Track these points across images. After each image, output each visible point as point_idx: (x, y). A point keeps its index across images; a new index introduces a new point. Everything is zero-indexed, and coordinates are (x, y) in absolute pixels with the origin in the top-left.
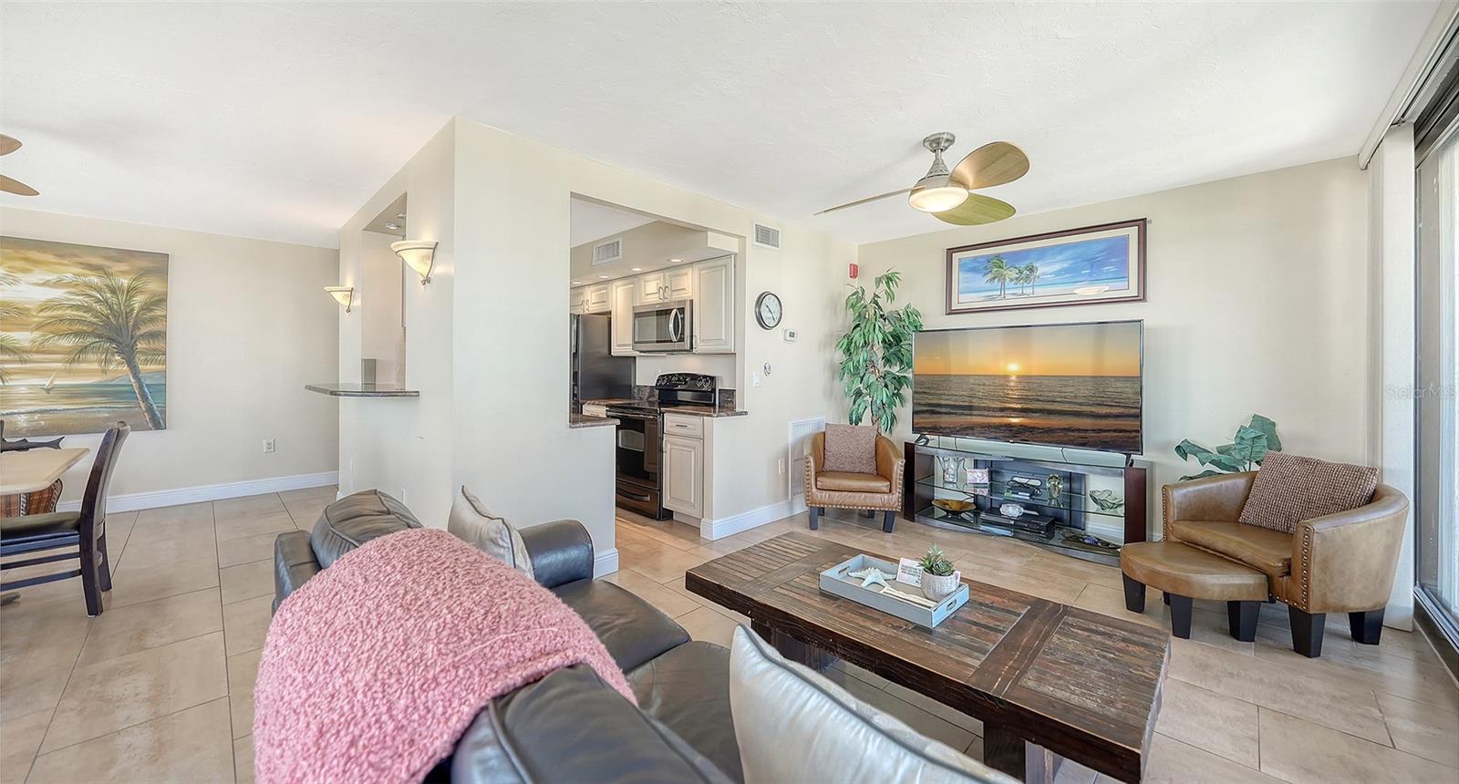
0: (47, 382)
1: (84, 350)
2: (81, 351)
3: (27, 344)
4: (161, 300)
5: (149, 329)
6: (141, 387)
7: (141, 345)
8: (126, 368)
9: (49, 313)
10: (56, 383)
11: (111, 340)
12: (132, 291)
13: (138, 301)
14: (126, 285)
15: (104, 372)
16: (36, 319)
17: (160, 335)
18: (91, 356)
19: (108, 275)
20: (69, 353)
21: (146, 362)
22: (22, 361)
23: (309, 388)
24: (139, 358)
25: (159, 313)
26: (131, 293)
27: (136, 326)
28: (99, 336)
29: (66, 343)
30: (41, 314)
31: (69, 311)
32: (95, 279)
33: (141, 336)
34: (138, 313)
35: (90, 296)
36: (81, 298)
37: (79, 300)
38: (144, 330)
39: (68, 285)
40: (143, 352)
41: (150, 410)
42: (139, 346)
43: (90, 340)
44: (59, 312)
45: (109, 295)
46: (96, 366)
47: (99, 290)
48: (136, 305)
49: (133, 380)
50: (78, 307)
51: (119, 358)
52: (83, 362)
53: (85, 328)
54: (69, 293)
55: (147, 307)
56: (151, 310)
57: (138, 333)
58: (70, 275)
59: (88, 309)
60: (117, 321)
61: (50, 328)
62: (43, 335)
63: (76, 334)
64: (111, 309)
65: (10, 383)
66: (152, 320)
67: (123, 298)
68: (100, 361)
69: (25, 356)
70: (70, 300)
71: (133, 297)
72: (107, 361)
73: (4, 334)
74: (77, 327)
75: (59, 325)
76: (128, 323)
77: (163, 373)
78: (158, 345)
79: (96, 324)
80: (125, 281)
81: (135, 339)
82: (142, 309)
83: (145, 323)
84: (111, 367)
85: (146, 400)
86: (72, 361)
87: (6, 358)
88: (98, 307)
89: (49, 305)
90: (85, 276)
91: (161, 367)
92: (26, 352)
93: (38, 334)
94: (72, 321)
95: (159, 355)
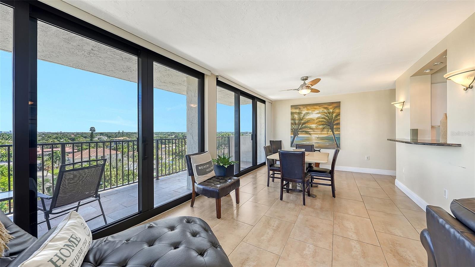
0: (317, 136)
1: (324, 128)
2: (323, 129)
3: (314, 127)
4: (339, 115)
6: (335, 138)
8: (332, 133)
9: (318, 120)
10: (319, 136)
11: (329, 126)
12: (333, 113)
13: (334, 115)
15: (328, 134)
16: (316, 122)
17: (338, 124)
18: (325, 130)
19: (328, 109)
20: (321, 129)
21: (336, 131)
22: (314, 131)
23: (388, 140)
24: (335, 130)
25: (338, 118)
28: (326, 125)
29: (321, 127)
31: (321, 119)
32: (326, 111)
33: (335, 124)
35: (325, 115)
37: (323, 116)
38: (335, 122)
39: (321, 113)
40: (335, 129)
41: (337, 144)
42: (334, 127)
43: (325, 126)
44: (319, 120)
45: (328, 114)
46: (326, 132)
47: (326, 114)
49: (333, 136)
50: (322, 118)
51: (330, 130)
52: (323, 131)
54: (321, 115)
55: (336, 116)
56: (337, 117)
59: (324, 118)
61: (318, 123)
63: (323, 125)
64: (329, 118)
65: (312, 136)
66: (337, 120)
67: (331, 115)
69: (314, 130)
70: (321, 116)
72: (328, 131)
73: (311, 125)
74: (323, 123)
75: (320, 123)
76: (332, 121)
77: (339, 134)
78: (338, 126)
79: (326, 122)
80: (331, 110)
81: (333, 125)
82: (335, 117)
83: (336, 121)
84: (329, 133)
85: (336, 141)
86: (322, 131)
87: (311, 130)
88: (326, 118)
89: (318, 118)
90: (324, 110)
91: (339, 132)
92: (315, 129)
93: (316, 125)
94: (322, 121)
95: (339, 129)
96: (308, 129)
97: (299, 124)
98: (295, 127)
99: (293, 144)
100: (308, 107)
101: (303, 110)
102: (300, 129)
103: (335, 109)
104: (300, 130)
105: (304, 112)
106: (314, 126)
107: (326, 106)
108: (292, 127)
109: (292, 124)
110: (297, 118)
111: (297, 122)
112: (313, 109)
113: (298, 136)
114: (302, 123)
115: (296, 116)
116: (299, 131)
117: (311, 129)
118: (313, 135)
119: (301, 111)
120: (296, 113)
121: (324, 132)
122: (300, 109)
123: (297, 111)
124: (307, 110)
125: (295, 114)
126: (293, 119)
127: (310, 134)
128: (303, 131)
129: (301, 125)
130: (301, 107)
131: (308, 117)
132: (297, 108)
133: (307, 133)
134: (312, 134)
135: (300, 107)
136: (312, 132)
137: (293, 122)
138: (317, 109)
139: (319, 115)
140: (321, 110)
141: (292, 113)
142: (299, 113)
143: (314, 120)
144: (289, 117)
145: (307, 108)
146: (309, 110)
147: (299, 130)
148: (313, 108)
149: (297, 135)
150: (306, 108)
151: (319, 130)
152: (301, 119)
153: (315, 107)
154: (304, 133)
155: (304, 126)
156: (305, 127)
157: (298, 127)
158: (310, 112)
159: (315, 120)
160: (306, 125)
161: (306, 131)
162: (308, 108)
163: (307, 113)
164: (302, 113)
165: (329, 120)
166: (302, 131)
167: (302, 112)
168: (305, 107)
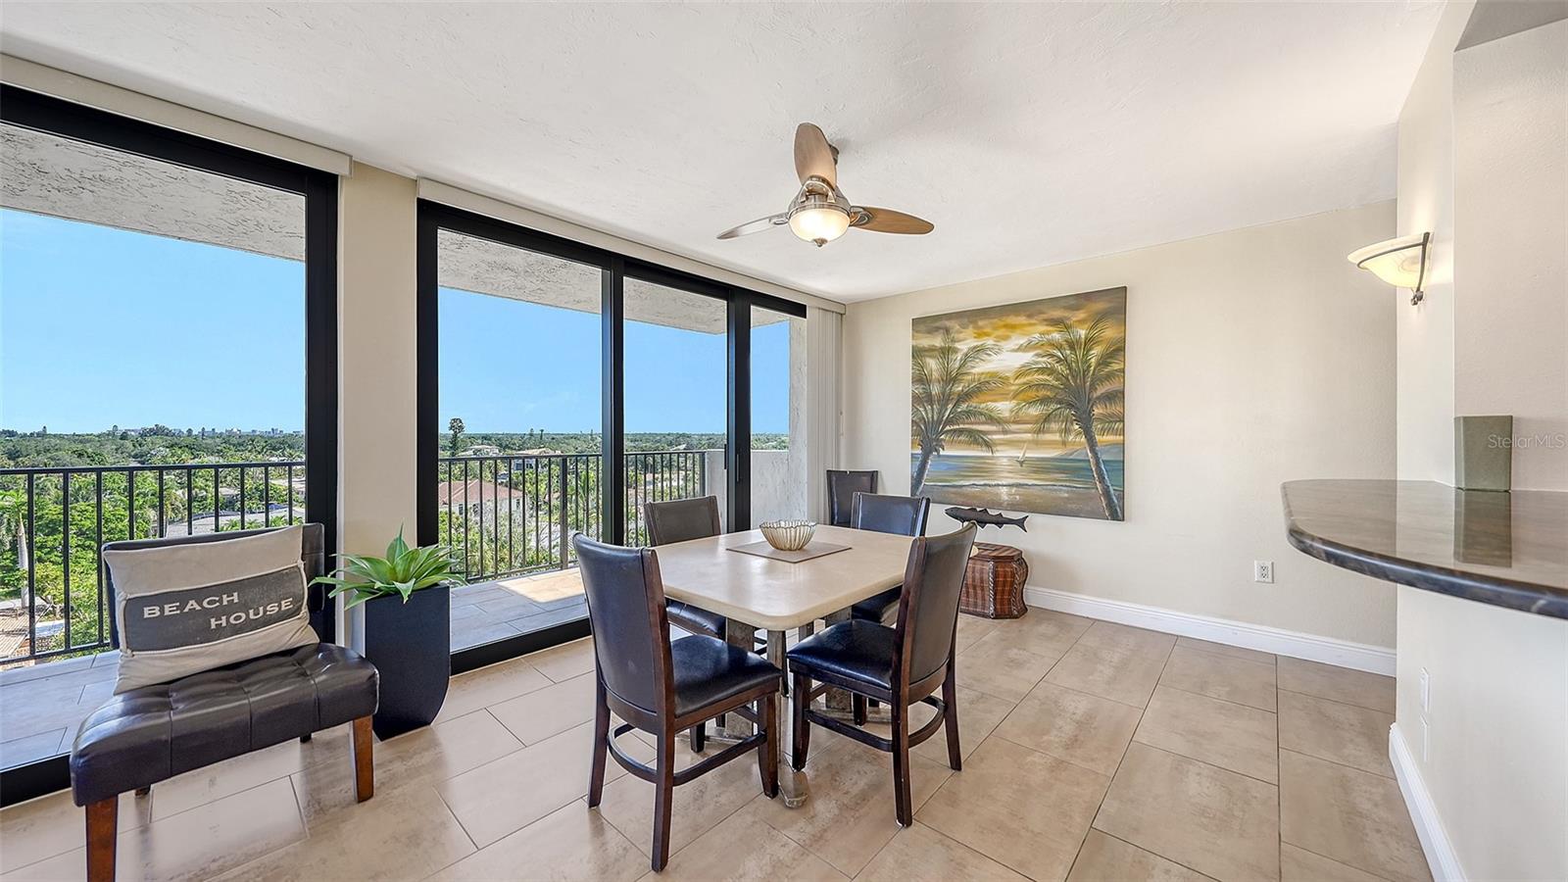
0: (1020, 454)
1: (1047, 419)
2: (1045, 421)
3: (1007, 414)
4: (1118, 350)
5: (1106, 388)
6: (1097, 464)
7: (1097, 411)
8: (1083, 439)
9: (1024, 380)
10: (1026, 455)
11: (1070, 406)
12: (1090, 342)
13: (1096, 351)
14: (1083, 337)
15: (1064, 443)
16: (1013, 388)
17: (1117, 396)
18: (1054, 426)
19: (1068, 328)
20: (1036, 422)
21: (1103, 431)
22: (1005, 432)
24: (1097, 426)
25: (1116, 367)
26: (1088, 346)
27: (1093, 387)
28: (1060, 402)
29: (1035, 411)
30: (1017, 381)
31: (1036, 376)
32: (1056, 336)
33: (1098, 398)
34: (1095, 369)
35: (1052, 356)
36: (1045, 359)
37: (1044, 362)
38: (1101, 390)
39: (1035, 347)
40: (1102, 419)
41: (1107, 493)
42: (1096, 411)
43: (1054, 406)
44: (1029, 378)
45: (1068, 352)
46: (1057, 437)
47: (1060, 347)
48: (1093, 360)
49: (1090, 454)
50: (1042, 371)
51: (1077, 427)
52: (1044, 432)
53: (1048, 393)
54: (1038, 355)
55: (1104, 361)
56: (1107, 364)
57: (1095, 396)
58: (1037, 335)
59: (1050, 371)
60: (1075, 382)
61: (1021, 396)
62: (1018, 404)
63: (1044, 401)
64: (1070, 369)
65: (997, 454)
66: (1109, 377)
67: (1080, 353)
68: (1061, 432)
69: (1007, 427)
70: (1037, 363)
71: (1090, 350)
72: (1067, 431)
73: (991, 405)
74: (1043, 393)
75: (1031, 393)
76: (1085, 383)
77: (1121, 445)
78: (1114, 409)
79: (1056, 387)
80: (1082, 333)
81: (1092, 403)
82: (1098, 364)
83: (1102, 382)
84: (1071, 438)
85: (1102, 479)
86: (1039, 431)
87: (993, 428)
88: (1059, 367)
89: (1022, 372)
90: (1048, 333)
91: (1119, 438)
92: (1007, 422)
93: (1014, 402)
94: (1039, 386)
95: (1116, 422)
96: (979, 424)
97: (944, 399)
98: (929, 412)
99: (920, 489)
100: (980, 323)
101: (961, 336)
102: (949, 422)
103: (1100, 325)
104: (948, 428)
105: (963, 347)
106: (1004, 407)
107: (1057, 314)
108: (915, 411)
109: (916, 399)
110: (935, 375)
111: (935, 389)
112: (1001, 332)
113: (942, 453)
114: (956, 397)
115: (933, 365)
116: (943, 432)
117: (991, 419)
118: (999, 448)
119: (953, 341)
120: (931, 350)
121: (1048, 437)
122: (947, 331)
123: (937, 341)
124: (979, 336)
125: (930, 357)
126: (921, 379)
127: (988, 445)
128: (961, 432)
129: (950, 406)
130: (954, 325)
131: (981, 368)
132: (937, 329)
133: (977, 439)
134: (996, 445)
135: (948, 324)
136: (995, 437)
137: (919, 390)
138: (1018, 331)
139: (1028, 357)
140: (1037, 332)
141: (918, 353)
142: (946, 352)
143: (1004, 380)
144: (906, 368)
145: (977, 327)
146: (987, 335)
147: (943, 428)
148: (1002, 323)
149: (936, 450)
150: (971, 326)
151: (1029, 426)
152: (950, 379)
153: (1012, 320)
154: (962, 438)
155: (964, 407)
156: (968, 413)
157: (941, 413)
158: (990, 342)
159: (1012, 382)
160: (973, 403)
161: (970, 432)
162: (981, 328)
163: (978, 351)
164: (956, 351)
165: (1073, 376)
166: (955, 431)
167: (957, 345)
168: (971, 322)
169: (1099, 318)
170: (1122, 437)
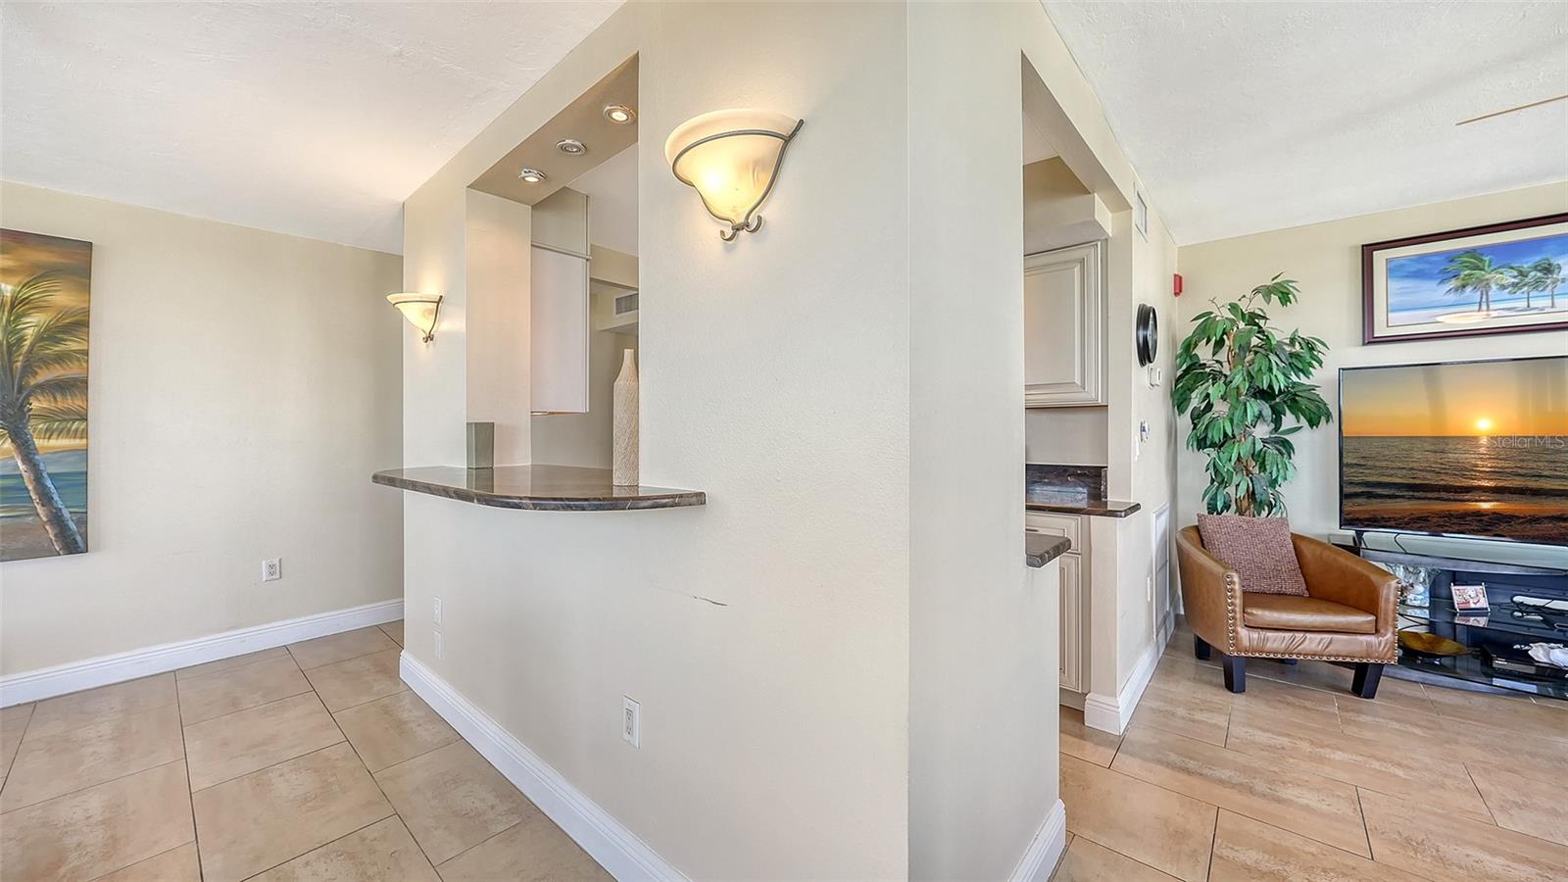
4: (78, 324)
5: (55, 374)
6: (38, 479)
7: (37, 404)
12: (21, 304)
13: (35, 322)
14: (9, 295)
17: (78, 386)
21: (49, 433)
24: (35, 428)
25: (73, 346)
26: (19, 309)
27: (29, 369)
33: (39, 386)
34: (32, 345)
38: (44, 376)
40: (44, 416)
41: (57, 519)
42: (35, 405)
48: (29, 331)
49: (23, 467)
55: (51, 335)
56: (59, 341)
57: (33, 382)
66: (61, 358)
71: (23, 315)
76: (11, 361)
77: (83, 453)
78: (71, 402)
80: (7, 288)
81: (27, 392)
82: (40, 338)
83: (45, 363)
85: (46, 498)
91: (77, 442)
95: (74, 421)
103: (46, 284)
169: (42, 274)
170: (84, 441)
